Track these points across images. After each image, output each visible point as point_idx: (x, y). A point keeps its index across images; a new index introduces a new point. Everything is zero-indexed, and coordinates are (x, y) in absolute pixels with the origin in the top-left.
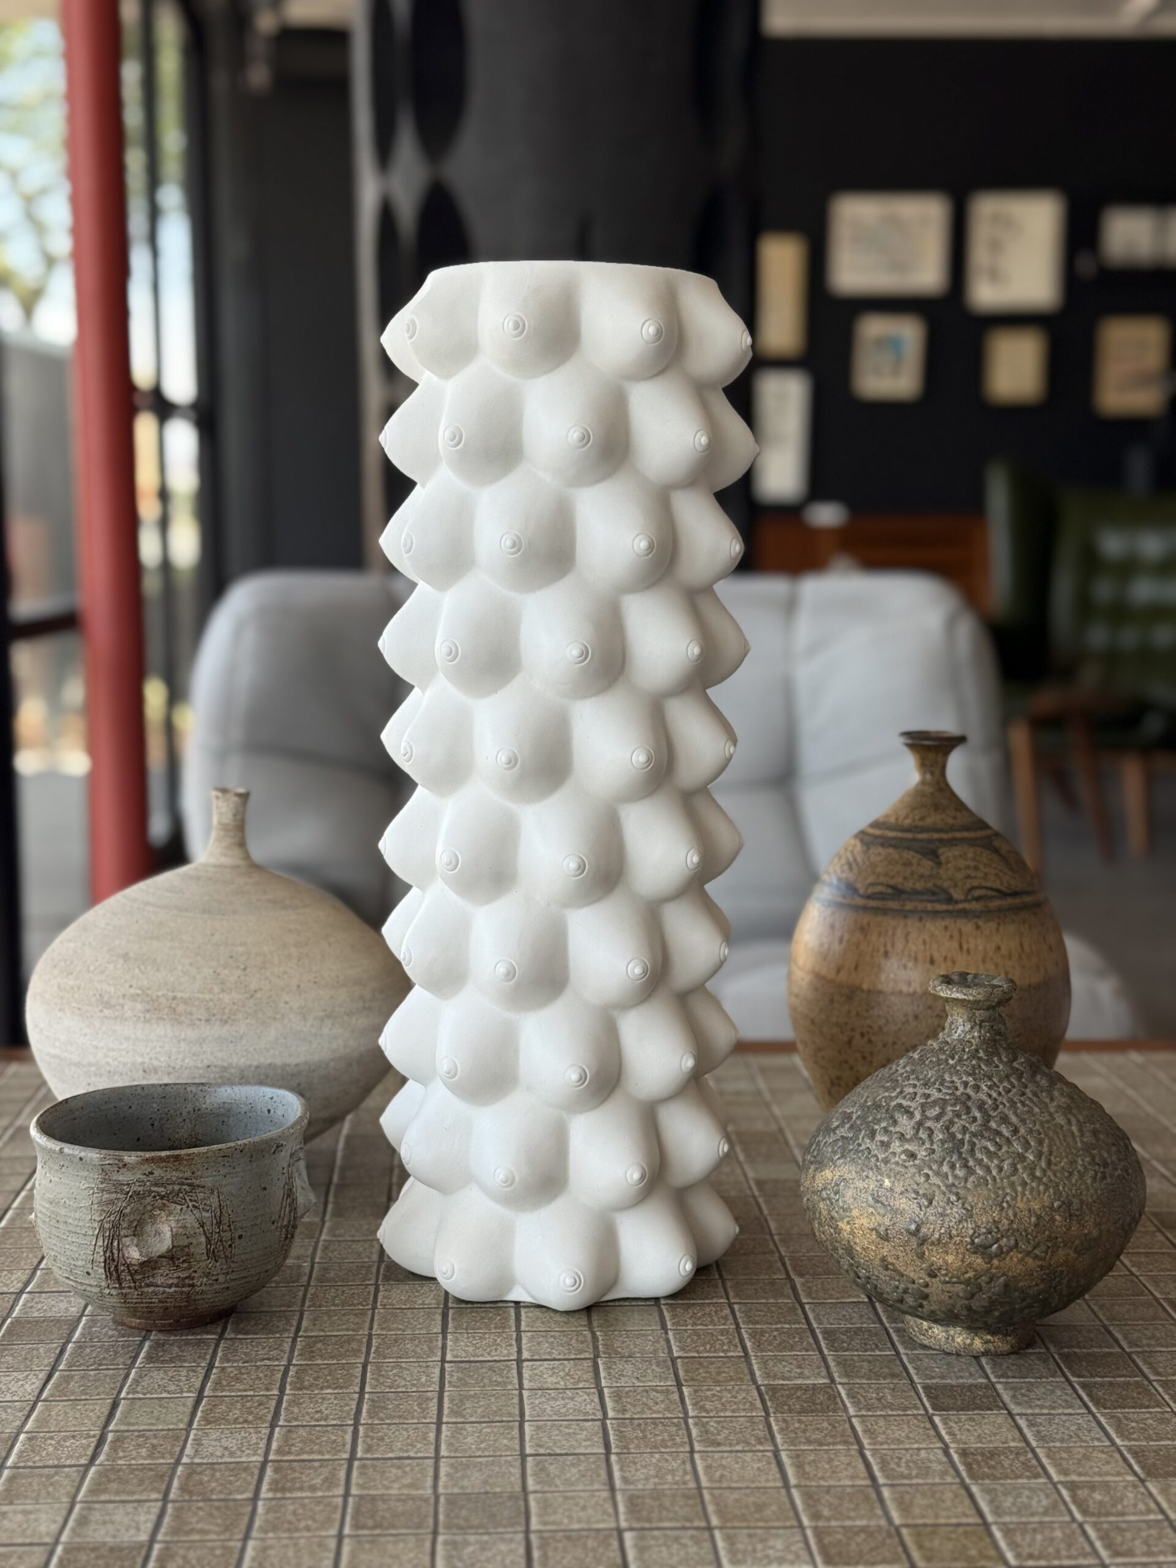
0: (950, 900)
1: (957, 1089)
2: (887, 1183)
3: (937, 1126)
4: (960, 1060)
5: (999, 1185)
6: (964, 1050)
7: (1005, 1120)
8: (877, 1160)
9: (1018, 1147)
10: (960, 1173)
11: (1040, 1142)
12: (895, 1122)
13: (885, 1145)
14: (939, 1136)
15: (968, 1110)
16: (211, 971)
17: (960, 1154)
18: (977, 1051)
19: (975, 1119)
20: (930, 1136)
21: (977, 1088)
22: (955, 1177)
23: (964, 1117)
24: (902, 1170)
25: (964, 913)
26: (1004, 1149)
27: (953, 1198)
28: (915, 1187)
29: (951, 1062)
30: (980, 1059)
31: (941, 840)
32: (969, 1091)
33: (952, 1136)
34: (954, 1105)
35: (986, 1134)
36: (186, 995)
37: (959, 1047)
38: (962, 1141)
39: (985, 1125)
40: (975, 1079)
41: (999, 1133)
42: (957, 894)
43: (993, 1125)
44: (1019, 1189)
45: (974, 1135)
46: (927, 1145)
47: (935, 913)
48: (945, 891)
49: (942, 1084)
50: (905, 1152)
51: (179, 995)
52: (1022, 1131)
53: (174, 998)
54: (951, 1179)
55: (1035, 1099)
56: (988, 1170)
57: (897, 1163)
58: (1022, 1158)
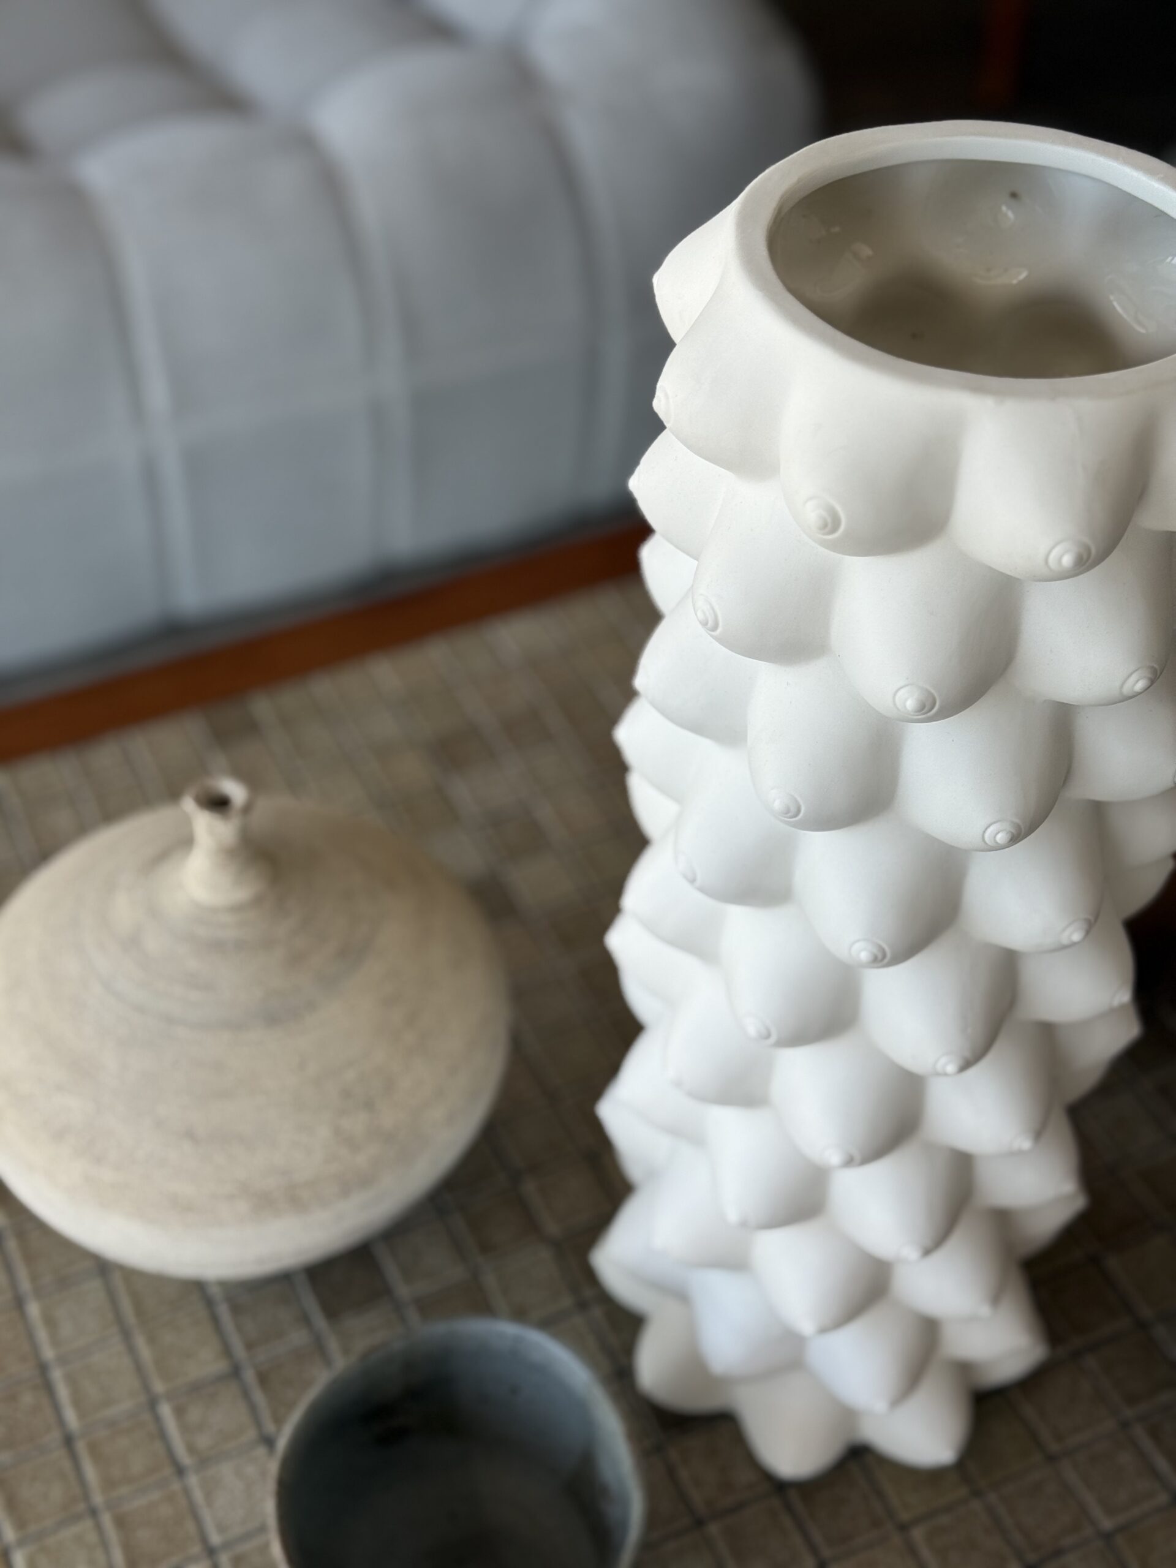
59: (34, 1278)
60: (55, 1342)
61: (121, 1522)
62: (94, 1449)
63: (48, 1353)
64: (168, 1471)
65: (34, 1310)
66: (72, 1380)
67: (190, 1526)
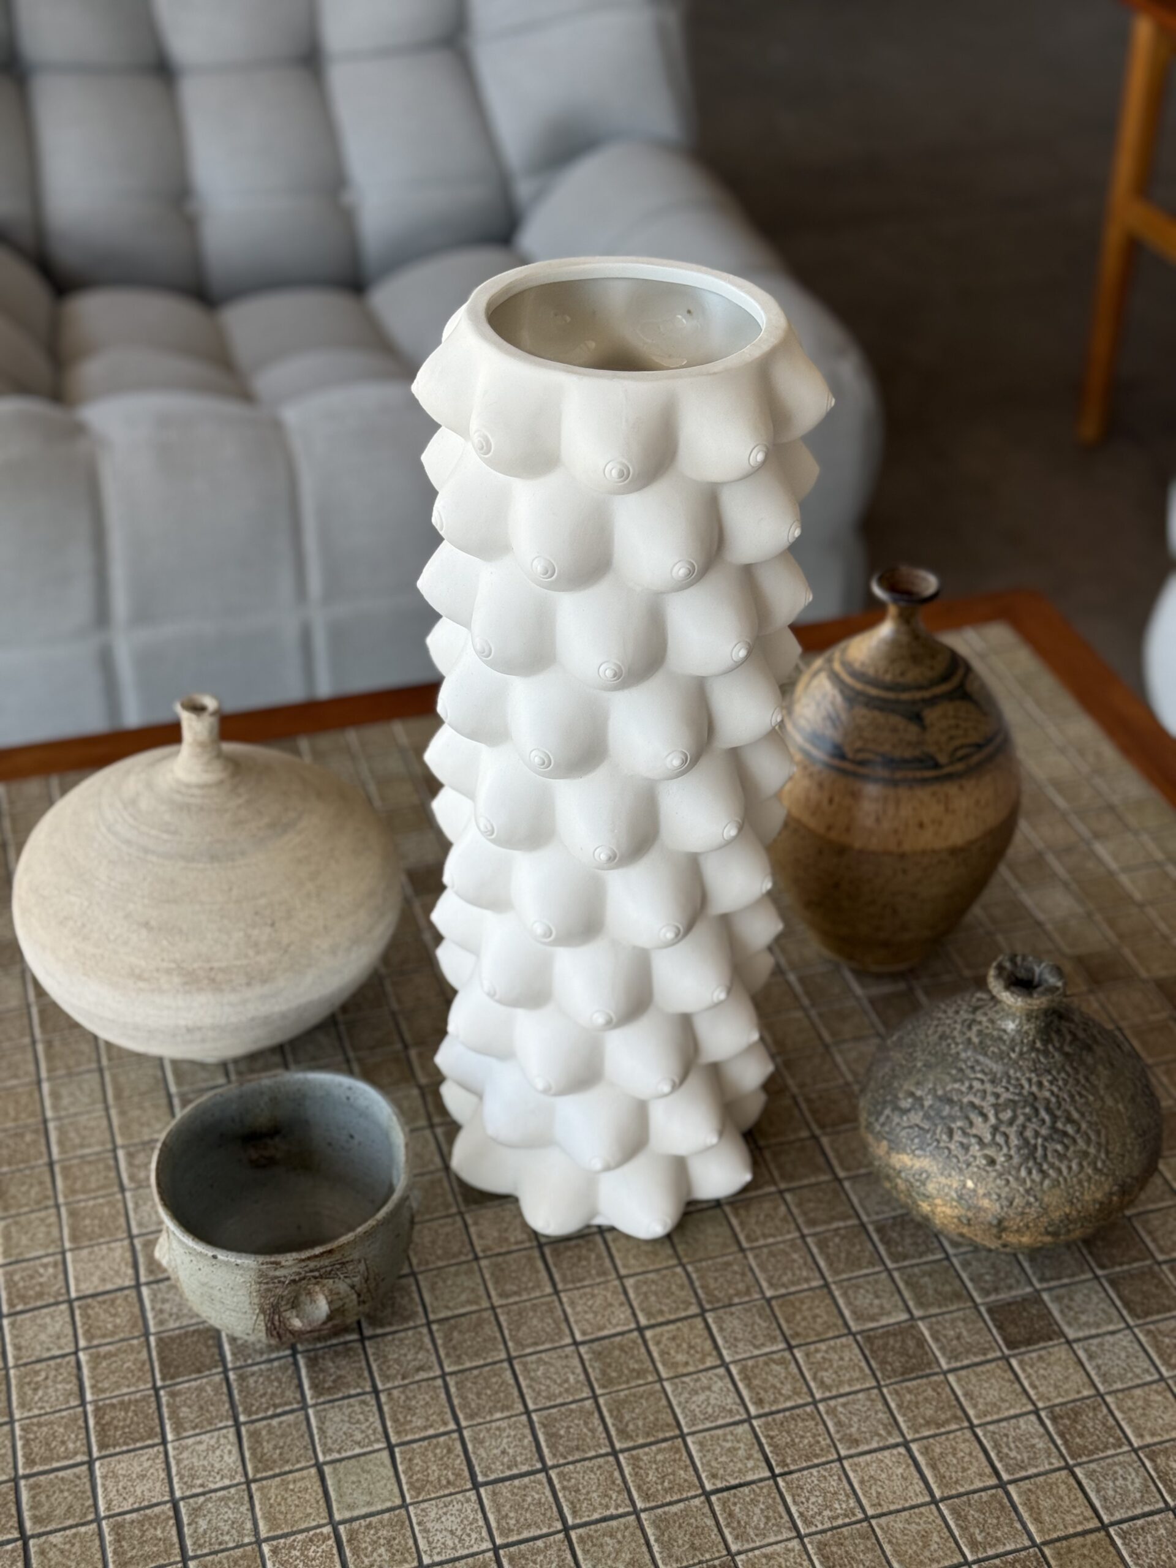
0: (937, 766)
1: (1022, 1087)
2: (970, 1184)
3: (1012, 1131)
4: (1021, 1054)
5: (1069, 1184)
6: (1022, 1042)
7: (1069, 1120)
8: (959, 1161)
9: (1081, 1144)
10: (1036, 1176)
11: (1098, 1133)
12: (971, 1124)
13: (966, 1148)
14: (1014, 1141)
15: (1036, 1111)
16: (241, 934)
17: (1035, 1159)
18: (1034, 1042)
19: (1043, 1121)
20: (1007, 1142)
21: (1040, 1085)
22: (1033, 1181)
23: (1034, 1120)
24: (984, 1174)
25: (950, 777)
26: (1072, 1149)
27: (1032, 1199)
28: (997, 1190)
29: (1013, 1055)
30: (1038, 1050)
31: (924, 701)
32: (1034, 1089)
33: (1026, 1142)
34: (1024, 1107)
35: (1056, 1136)
36: (223, 964)
37: (1018, 1039)
38: (1035, 1147)
39: (1053, 1128)
40: (1038, 1075)
41: (1065, 1134)
42: (942, 759)
43: (1059, 1125)
44: (1086, 1184)
45: (1045, 1139)
46: (1005, 1150)
47: (924, 781)
48: (932, 758)
49: (1009, 1082)
50: (986, 1156)
51: (216, 965)
52: (1084, 1126)
53: (211, 969)
54: (1029, 1184)
55: (1087, 1085)
56: (1059, 1171)
57: (978, 1167)
58: (1086, 1154)
59: (50, 1070)
60: (55, 1107)
61: (73, 1214)
62: (66, 1170)
63: (49, 1114)
64: (116, 1189)
65: (46, 1087)
66: (61, 1130)
67: (122, 1220)
